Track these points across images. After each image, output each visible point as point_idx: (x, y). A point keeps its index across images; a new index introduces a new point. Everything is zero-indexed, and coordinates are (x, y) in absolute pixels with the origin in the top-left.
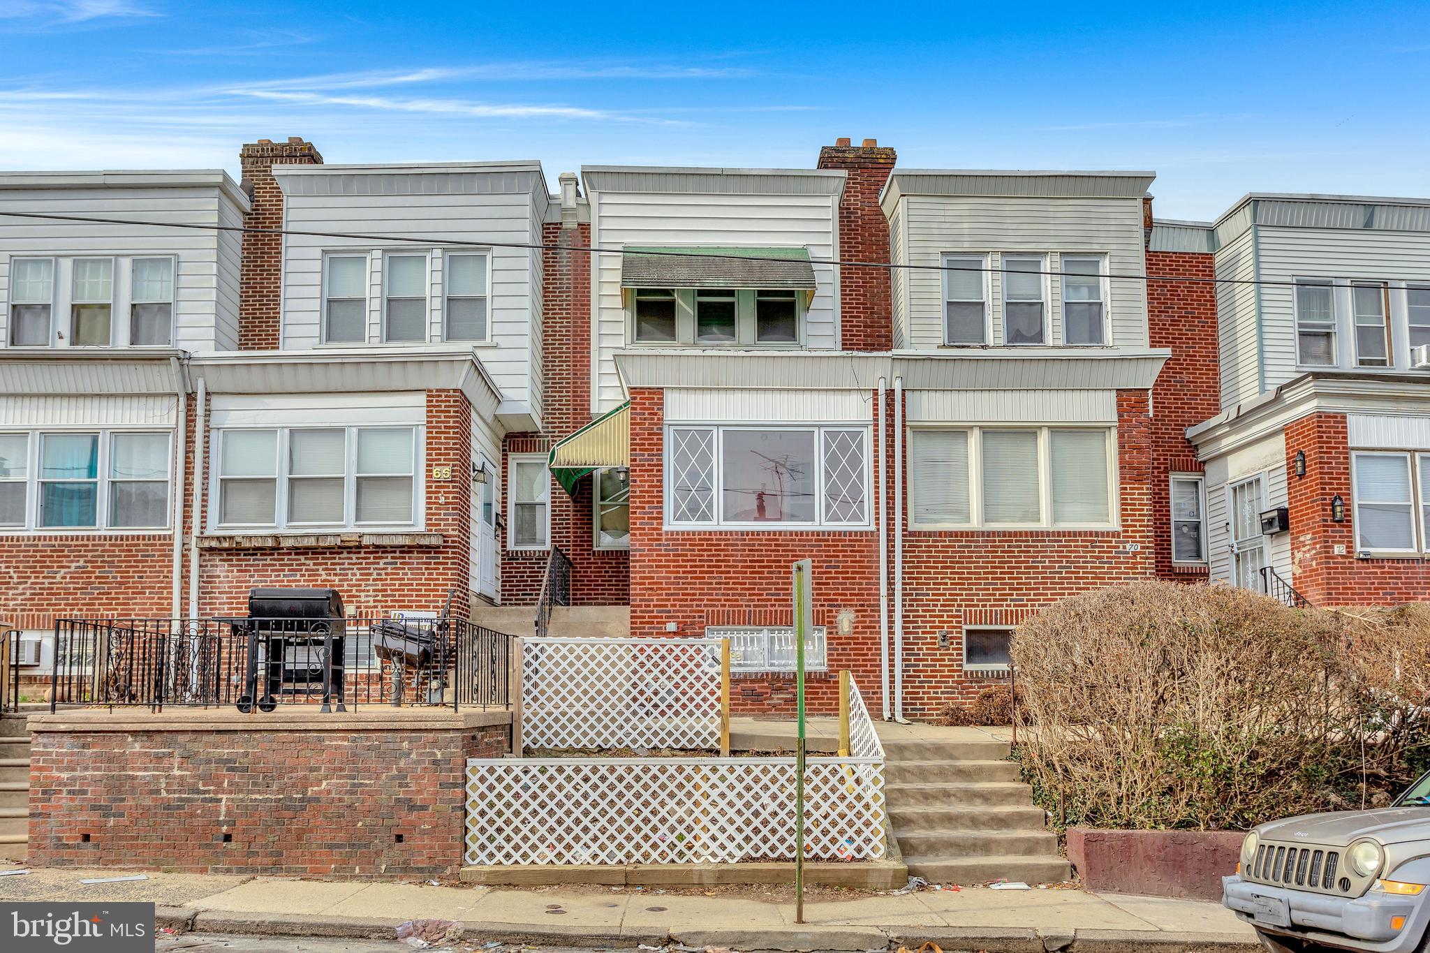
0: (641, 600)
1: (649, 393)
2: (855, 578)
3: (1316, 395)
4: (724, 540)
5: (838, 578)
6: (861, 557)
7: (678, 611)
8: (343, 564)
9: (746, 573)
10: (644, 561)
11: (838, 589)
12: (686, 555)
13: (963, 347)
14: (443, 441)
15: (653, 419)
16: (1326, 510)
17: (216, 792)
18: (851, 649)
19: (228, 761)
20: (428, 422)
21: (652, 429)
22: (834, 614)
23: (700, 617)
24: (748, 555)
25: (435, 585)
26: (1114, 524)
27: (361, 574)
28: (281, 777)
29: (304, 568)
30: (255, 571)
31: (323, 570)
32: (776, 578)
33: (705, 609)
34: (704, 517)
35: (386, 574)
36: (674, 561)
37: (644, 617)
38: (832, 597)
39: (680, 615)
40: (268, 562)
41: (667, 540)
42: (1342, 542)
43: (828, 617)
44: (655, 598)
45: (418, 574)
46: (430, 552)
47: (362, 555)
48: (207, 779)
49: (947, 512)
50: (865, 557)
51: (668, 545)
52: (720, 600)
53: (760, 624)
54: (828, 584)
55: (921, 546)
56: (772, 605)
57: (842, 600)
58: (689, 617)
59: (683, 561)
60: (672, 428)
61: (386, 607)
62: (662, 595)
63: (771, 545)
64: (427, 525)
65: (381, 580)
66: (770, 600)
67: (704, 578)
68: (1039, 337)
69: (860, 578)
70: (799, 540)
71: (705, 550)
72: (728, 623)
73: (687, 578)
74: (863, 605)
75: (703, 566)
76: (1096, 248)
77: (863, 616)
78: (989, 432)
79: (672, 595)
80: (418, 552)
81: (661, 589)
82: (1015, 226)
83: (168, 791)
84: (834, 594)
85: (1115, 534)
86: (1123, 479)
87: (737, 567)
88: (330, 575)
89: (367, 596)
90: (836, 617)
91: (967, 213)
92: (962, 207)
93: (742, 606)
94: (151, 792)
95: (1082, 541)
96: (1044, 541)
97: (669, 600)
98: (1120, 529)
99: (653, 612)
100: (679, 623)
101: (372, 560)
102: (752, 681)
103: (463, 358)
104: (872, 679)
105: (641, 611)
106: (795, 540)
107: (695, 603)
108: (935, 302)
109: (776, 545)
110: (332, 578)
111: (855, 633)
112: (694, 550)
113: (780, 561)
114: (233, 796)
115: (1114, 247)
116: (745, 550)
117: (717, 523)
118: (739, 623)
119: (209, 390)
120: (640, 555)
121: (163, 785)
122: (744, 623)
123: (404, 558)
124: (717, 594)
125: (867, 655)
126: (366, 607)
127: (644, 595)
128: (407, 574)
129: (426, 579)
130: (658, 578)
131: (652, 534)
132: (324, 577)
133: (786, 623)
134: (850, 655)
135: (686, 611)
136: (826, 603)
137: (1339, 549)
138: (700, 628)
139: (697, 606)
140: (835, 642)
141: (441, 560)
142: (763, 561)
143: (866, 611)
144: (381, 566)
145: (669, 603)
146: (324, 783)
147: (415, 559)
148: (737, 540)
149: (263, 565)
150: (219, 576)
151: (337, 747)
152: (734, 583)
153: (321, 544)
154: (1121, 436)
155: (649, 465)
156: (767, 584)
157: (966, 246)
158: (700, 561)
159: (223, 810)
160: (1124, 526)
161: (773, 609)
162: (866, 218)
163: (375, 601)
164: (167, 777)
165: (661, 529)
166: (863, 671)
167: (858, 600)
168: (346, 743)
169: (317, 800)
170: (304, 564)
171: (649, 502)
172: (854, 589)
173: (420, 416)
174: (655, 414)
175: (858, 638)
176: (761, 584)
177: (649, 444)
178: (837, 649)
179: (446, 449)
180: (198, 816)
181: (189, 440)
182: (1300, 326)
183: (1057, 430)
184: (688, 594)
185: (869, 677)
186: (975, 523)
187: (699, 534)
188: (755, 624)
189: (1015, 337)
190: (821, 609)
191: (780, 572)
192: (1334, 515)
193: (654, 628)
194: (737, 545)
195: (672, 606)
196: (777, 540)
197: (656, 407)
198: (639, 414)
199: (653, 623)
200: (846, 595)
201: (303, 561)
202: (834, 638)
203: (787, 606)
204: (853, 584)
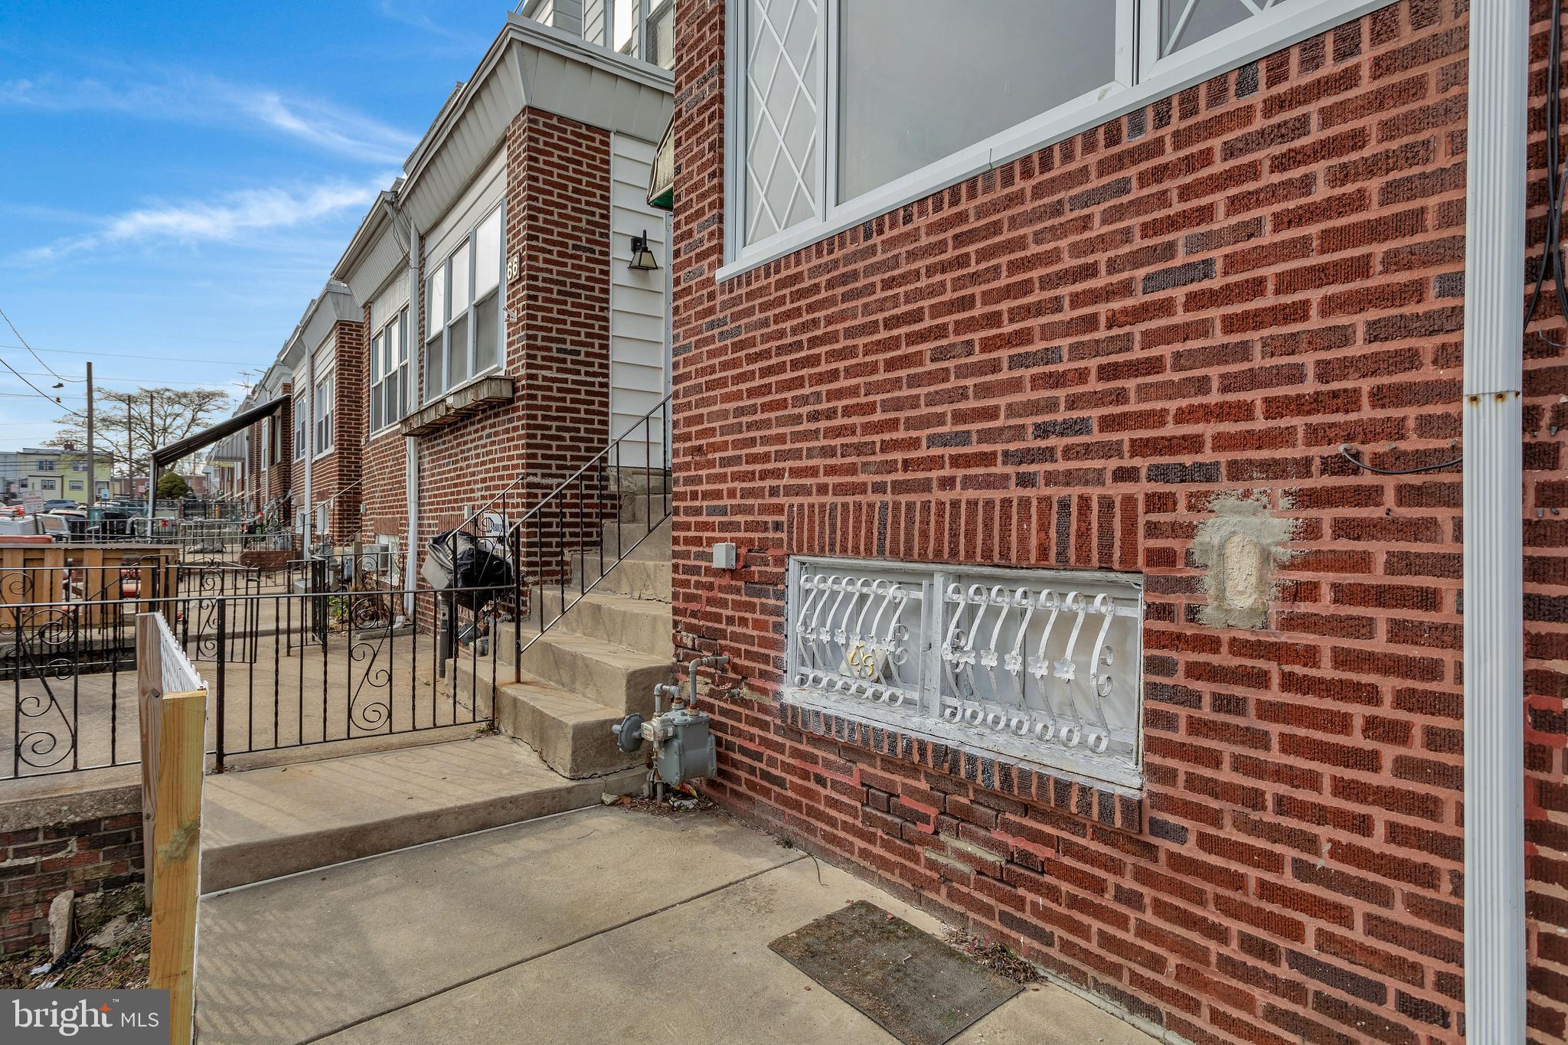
7: (739, 510)
11: (1202, 385)
12: (754, 343)
14: (517, 210)
18: (1268, 711)
22: (1182, 514)
23: (778, 526)
27: (476, 456)
31: (460, 453)
33: (787, 502)
36: (734, 364)
38: (1170, 430)
39: (743, 519)
41: (723, 307)
43: (1153, 530)
44: (708, 473)
51: (725, 321)
52: (816, 473)
53: (923, 558)
56: (946, 484)
57: (1222, 442)
58: (757, 527)
59: (749, 360)
61: (487, 506)
62: (716, 463)
63: (944, 246)
64: (508, 364)
71: (788, 316)
72: (832, 550)
74: (1347, 468)
77: (1347, 530)
79: (731, 461)
81: (715, 447)
84: (1182, 417)
89: (478, 490)
90: (1189, 531)
93: (864, 489)
97: (727, 477)
99: (702, 511)
100: (740, 543)
102: (888, 763)
104: (1400, 914)
107: (768, 484)
109: (958, 240)
111: (1290, 623)
112: (766, 323)
117: (822, 220)
119: (421, 233)
124: (810, 453)
128: (496, 452)
129: (507, 459)
130: (711, 417)
131: (705, 298)
133: (987, 555)
135: (753, 510)
136: (1142, 463)
138: (776, 561)
139: (772, 492)
140: (1183, 657)
141: (516, 424)
143: (1369, 496)
147: (501, 425)
152: (846, 411)
153: (438, 415)
156: (930, 400)
158: (779, 352)
163: (481, 498)
165: (718, 280)
167: (1315, 435)
171: (698, 213)
172: (1295, 375)
175: (1310, 656)
176: (916, 402)
178: (1193, 699)
179: (518, 224)
184: (757, 458)
187: (778, 268)
188: (895, 553)
190: (1118, 491)
193: (702, 555)
194: (856, 275)
200: (1245, 411)
202: (1177, 640)
203: (989, 482)
204: (1290, 346)
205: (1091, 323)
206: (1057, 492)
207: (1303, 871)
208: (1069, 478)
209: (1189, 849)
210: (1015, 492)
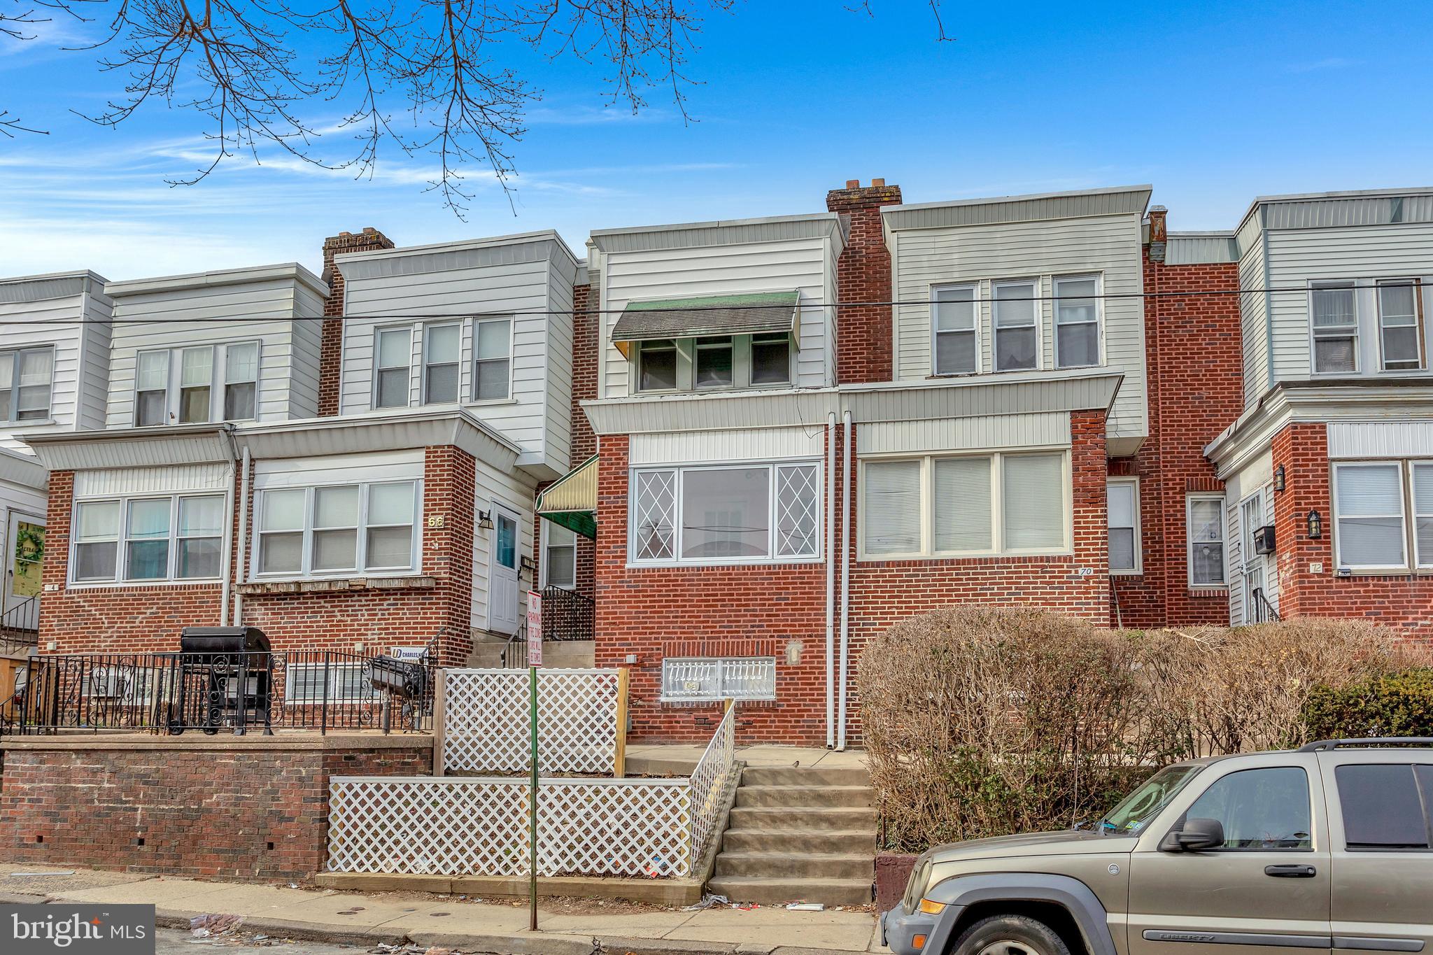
0: (605, 634)
1: (616, 440)
2: (804, 609)
3: (1291, 405)
4: (681, 575)
5: (787, 610)
6: (810, 588)
7: (638, 644)
8: (354, 606)
9: (701, 606)
10: (608, 597)
11: (787, 620)
12: (646, 591)
13: (952, 376)
14: (438, 492)
15: (619, 464)
16: (1301, 526)
17: (134, 803)
18: (799, 679)
19: (145, 776)
20: (426, 476)
21: (618, 473)
22: (783, 644)
23: (658, 649)
24: (703, 590)
25: (429, 623)
26: (1067, 549)
27: (369, 615)
28: (183, 790)
29: (323, 610)
30: (285, 613)
31: (339, 611)
32: (729, 611)
33: (663, 642)
34: (665, 554)
35: (389, 614)
36: (635, 597)
37: (607, 650)
38: (781, 628)
39: (640, 647)
40: (296, 605)
41: (629, 577)
42: (1319, 560)
43: (777, 647)
44: (617, 632)
45: (415, 614)
46: (425, 594)
47: (370, 598)
48: (130, 791)
49: (896, 542)
50: (815, 588)
52: (676, 633)
53: (713, 656)
54: (778, 615)
55: (869, 577)
56: (724, 637)
57: (791, 631)
58: (648, 649)
59: (644, 596)
60: (637, 472)
61: (388, 643)
62: (623, 629)
63: (724, 580)
64: (424, 569)
65: (385, 619)
66: (723, 632)
67: (662, 612)
68: (1031, 363)
69: (808, 609)
70: (751, 574)
71: (664, 586)
72: (683, 655)
73: (646, 612)
74: (810, 636)
75: (662, 601)
76: (1090, 268)
77: (811, 646)
78: (941, 460)
79: (633, 628)
80: (416, 594)
81: (623, 623)
82: (1005, 253)
83: (99, 801)
84: (784, 626)
85: (1067, 559)
86: (1076, 502)
87: (692, 601)
88: (343, 616)
89: (373, 634)
90: (785, 647)
91: (957, 243)
92: (951, 238)
93: (696, 638)
94: (87, 801)
95: (1032, 566)
96: (993, 568)
97: (630, 634)
98: (1072, 553)
99: (615, 645)
100: (638, 655)
101: (377, 602)
102: (705, 710)
103: (453, 417)
104: (819, 707)
105: (605, 645)
106: (747, 574)
107: (653, 636)
108: (924, 334)
109: (729, 579)
110: (346, 618)
111: (803, 663)
112: (653, 586)
113: (733, 595)
114: (146, 806)
115: (1109, 265)
116: (700, 585)
117: (677, 560)
118: (693, 655)
119: (253, 457)
120: (605, 592)
121: (96, 796)
122: (698, 655)
123: (404, 599)
124: (673, 628)
125: (814, 684)
126: (372, 644)
127: (607, 629)
128: (405, 614)
129: (422, 618)
130: (620, 613)
131: (616, 572)
132: (339, 618)
133: (738, 654)
134: (797, 684)
135: (645, 644)
136: (775, 634)
137: (1316, 568)
138: (657, 660)
139: (655, 638)
140: (783, 671)
141: (434, 601)
142: (717, 595)
143: (814, 641)
144: (385, 607)
145: (629, 637)
146: (215, 797)
147: (412, 600)
148: (693, 575)
149: (292, 608)
150: (257, 619)
151: (225, 765)
152: (689, 617)
153: (333, 589)
154: (1075, 458)
155: (615, 507)
156: (720, 616)
157: (956, 276)
158: (659, 596)
159: (139, 817)
160: (1076, 550)
161: (725, 640)
162: (871, 256)
163: (379, 639)
164: (99, 789)
165: (624, 567)
166: (810, 700)
167: (806, 631)
168: (232, 761)
169: (209, 811)
170: (324, 607)
171: (613, 542)
172: (803, 620)
173: (420, 471)
174: (621, 459)
175: (805, 668)
176: (715, 617)
177: (615, 488)
178: (786, 679)
179: (440, 499)
180: (121, 822)
181: (237, 501)
182: (1316, 332)
183: (1009, 456)
184: (647, 628)
185: (815, 705)
186: (925, 552)
187: (659, 570)
188: (708, 655)
189: (1006, 362)
190: (770, 640)
191: (732, 605)
192: (1309, 531)
193: (616, 660)
194: (693, 580)
195: (633, 639)
196: (731, 574)
197: (622, 453)
198: (607, 460)
199: (615, 655)
200: (795, 626)
201: (323, 604)
202: (782, 668)
203: (738, 637)
204: (802, 615)
205: (764, 605)
206: (756, 640)
207: (805, 705)
208: (759, 637)
209: (785, 708)
210: (745, 640)
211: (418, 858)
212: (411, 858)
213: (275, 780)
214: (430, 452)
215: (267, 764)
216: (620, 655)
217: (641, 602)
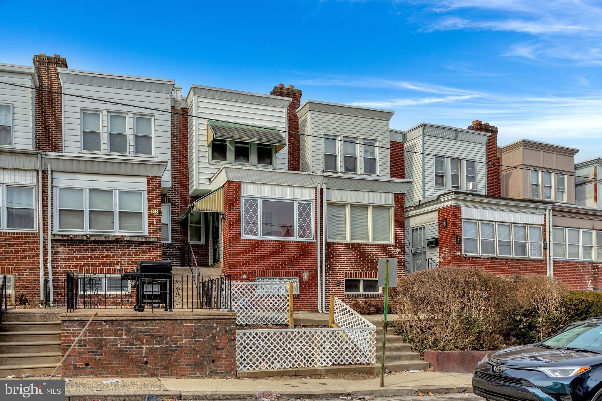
0: (233, 266)
1: (235, 184)
2: (309, 259)
3: (453, 199)
4: (263, 243)
5: (303, 259)
6: (311, 251)
7: (246, 271)
8: (114, 248)
9: (271, 256)
10: (234, 251)
11: (303, 263)
12: (249, 249)
13: (330, 172)
14: (155, 198)
15: (237, 194)
16: (454, 240)
17: (141, 345)
18: (307, 286)
19: (145, 332)
20: (148, 190)
21: (237, 198)
22: (302, 273)
23: (255, 273)
24: (272, 250)
25: (153, 258)
26: (392, 242)
27: (122, 253)
28: (166, 338)
29: (97, 249)
30: (76, 250)
31: (106, 250)
32: (282, 259)
33: (257, 270)
34: (255, 234)
35: (133, 253)
36: (245, 251)
37: (234, 273)
39: (247, 272)
40: (82, 246)
41: (242, 242)
42: (459, 251)
43: (300, 274)
44: (238, 265)
45: (146, 253)
46: (150, 244)
47: (122, 245)
48: (137, 339)
49: (338, 235)
50: (312, 251)
51: (243, 245)
52: (262, 267)
54: (300, 261)
55: (331, 248)
56: (280, 269)
57: (304, 268)
58: (251, 273)
59: (248, 251)
60: (244, 198)
61: (133, 266)
62: (241, 264)
63: (280, 246)
64: (149, 233)
65: (130, 255)
66: (279, 267)
67: (256, 258)
68: (354, 170)
69: (310, 259)
70: (290, 244)
71: (256, 247)
72: (265, 276)
73: (250, 258)
74: (311, 270)
75: (256, 253)
76: (374, 138)
77: (311, 274)
79: (244, 264)
80: (145, 244)
81: (241, 262)
82: (348, 127)
83: (121, 345)
84: (302, 265)
85: (393, 246)
86: (396, 226)
87: (268, 254)
88: (109, 252)
89: (125, 262)
91: (332, 120)
92: (330, 117)
93: (269, 269)
94: (114, 345)
95: (383, 248)
96: (371, 248)
97: (243, 266)
98: (395, 244)
99: (237, 271)
100: (247, 275)
101: (126, 247)
103: (164, 164)
105: (233, 270)
106: (288, 244)
107: (253, 267)
108: (321, 154)
109: (282, 246)
110: (110, 254)
111: (309, 280)
112: (252, 247)
113: (283, 252)
114: (148, 346)
115: (380, 138)
116: (270, 248)
117: (260, 237)
118: (269, 276)
119: (52, 170)
120: (233, 248)
121: (119, 342)
123: (140, 246)
124: (261, 264)
125: (313, 288)
126: (125, 266)
127: (234, 264)
128: (141, 253)
129: (149, 255)
130: (239, 257)
131: (237, 240)
132: (106, 253)
133: (285, 276)
134: (307, 288)
135: (249, 271)
136: (299, 269)
137: (458, 253)
138: (255, 277)
139: (254, 269)
141: (155, 248)
142: (277, 252)
143: (312, 272)
144: (130, 249)
146: (184, 340)
147: (144, 247)
148: (268, 243)
149: (79, 248)
150: (60, 252)
151: (189, 326)
152: (267, 260)
153: (107, 240)
154: (395, 210)
155: (235, 212)
156: (278, 261)
157: (331, 133)
158: (255, 251)
159: (144, 352)
160: (396, 243)
161: (281, 270)
163: (128, 264)
164: (120, 339)
165: (240, 238)
166: (312, 294)
167: (310, 268)
168: (192, 324)
169: (182, 347)
170: (97, 248)
171: (235, 227)
172: (309, 264)
173: (145, 187)
174: (238, 192)
175: (310, 282)
176: (276, 261)
177: (236, 204)
178: (303, 286)
179: (156, 201)
180: (133, 354)
181: (44, 191)
182: (436, 172)
183: (375, 207)
184: (250, 264)
185: (313, 296)
186: (348, 240)
187: (254, 241)
188: (274, 276)
189: (347, 169)
190: (297, 271)
191: (283, 256)
192: (457, 242)
193: (238, 277)
194: (268, 245)
195: (245, 268)
196: (282, 244)
197: (238, 189)
198: (231, 192)
199: (237, 275)
200: (306, 266)
201: (97, 246)
202: (302, 282)
203: (285, 269)
204: (308, 261)
205: (295, 257)
206: (292, 271)
207: (309, 296)
208: (293, 269)
209: (303, 297)
210: (288, 270)
211: (275, 362)
212: (273, 363)
213: (214, 332)
214: (150, 179)
215: (209, 325)
216: (239, 275)
217: (247, 253)
